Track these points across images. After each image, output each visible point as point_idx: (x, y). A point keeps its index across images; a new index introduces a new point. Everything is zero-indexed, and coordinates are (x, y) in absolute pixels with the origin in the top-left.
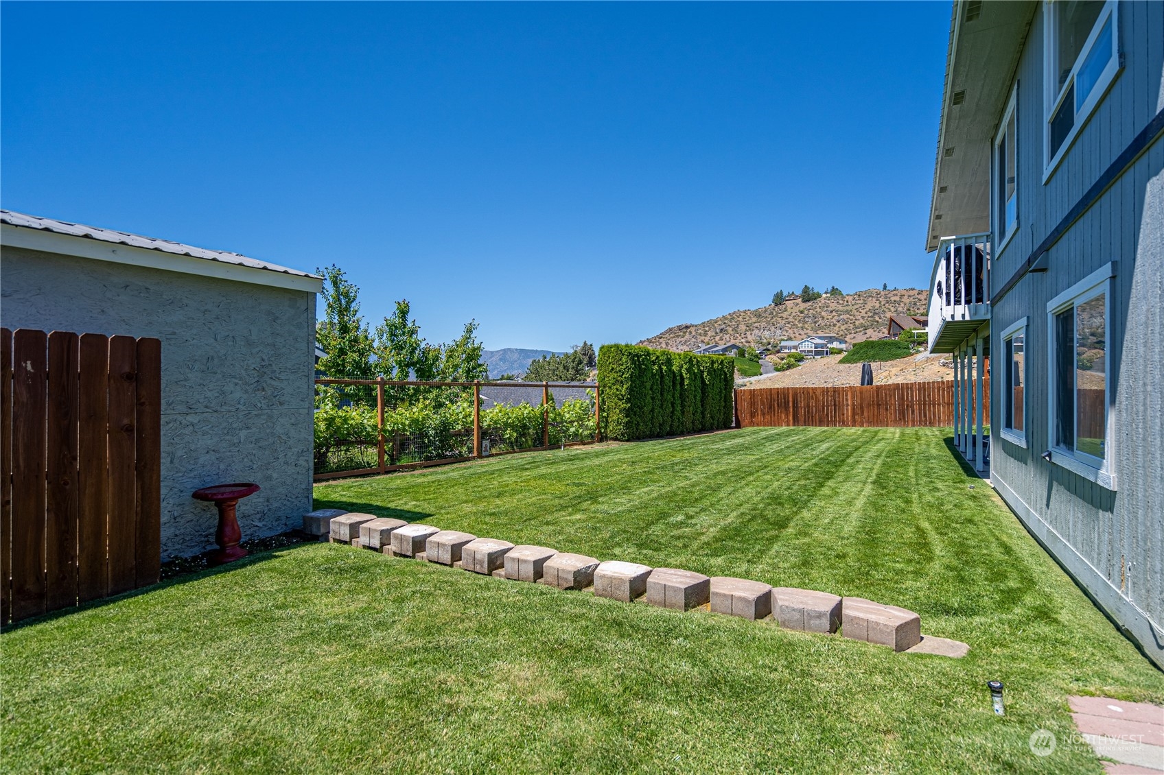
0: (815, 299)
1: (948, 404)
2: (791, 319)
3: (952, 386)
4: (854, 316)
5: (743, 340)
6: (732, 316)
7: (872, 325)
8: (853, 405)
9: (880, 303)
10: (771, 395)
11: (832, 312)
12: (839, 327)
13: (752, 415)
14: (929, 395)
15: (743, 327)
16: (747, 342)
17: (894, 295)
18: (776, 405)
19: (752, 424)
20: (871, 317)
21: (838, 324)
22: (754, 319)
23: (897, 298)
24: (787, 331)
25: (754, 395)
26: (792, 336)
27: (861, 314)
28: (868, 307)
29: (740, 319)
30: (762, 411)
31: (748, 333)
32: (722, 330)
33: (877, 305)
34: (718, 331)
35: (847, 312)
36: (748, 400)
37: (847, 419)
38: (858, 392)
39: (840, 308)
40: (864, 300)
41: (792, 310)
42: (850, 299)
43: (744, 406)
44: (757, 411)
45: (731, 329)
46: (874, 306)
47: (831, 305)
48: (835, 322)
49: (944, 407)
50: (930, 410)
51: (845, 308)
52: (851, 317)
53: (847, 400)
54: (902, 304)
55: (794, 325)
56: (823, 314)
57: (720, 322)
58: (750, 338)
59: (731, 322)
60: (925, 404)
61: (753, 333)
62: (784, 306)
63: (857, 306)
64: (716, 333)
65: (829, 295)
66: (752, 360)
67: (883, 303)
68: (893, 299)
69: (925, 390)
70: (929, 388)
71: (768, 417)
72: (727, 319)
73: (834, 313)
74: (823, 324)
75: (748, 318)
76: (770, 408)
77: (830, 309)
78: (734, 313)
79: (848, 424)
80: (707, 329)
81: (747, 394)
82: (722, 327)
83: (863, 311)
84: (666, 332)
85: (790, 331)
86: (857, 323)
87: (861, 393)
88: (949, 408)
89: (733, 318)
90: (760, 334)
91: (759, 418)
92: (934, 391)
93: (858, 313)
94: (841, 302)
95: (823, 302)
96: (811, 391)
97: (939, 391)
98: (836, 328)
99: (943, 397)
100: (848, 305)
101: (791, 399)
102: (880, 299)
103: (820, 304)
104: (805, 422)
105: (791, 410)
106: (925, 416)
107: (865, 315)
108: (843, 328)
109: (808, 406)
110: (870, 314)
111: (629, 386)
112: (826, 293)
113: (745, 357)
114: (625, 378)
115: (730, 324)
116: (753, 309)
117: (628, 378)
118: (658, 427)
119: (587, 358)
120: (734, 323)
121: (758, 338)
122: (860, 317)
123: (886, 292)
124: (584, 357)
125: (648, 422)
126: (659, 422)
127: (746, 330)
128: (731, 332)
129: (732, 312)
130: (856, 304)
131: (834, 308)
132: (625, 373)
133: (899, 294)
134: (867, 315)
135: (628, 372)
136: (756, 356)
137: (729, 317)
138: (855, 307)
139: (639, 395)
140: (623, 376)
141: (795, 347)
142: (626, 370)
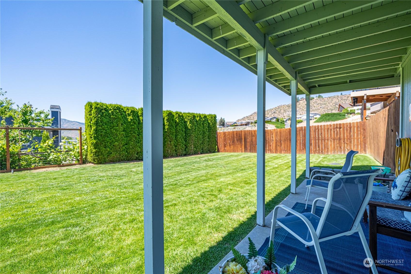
0: (312, 99)
1: (334, 140)
2: (301, 107)
3: (337, 127)
4: (327, 105)
5: (282, 116)
6: (279, 107)
7: (335, 109)
8: (276, 140)
9: (338, 100)
10: (233, 135)
11: (318, 104)
12: (321, 110)
13: (225, 146)
14: (322, 133)
15: (282, 111)
16: (284, 116)
17: (345, 97)
18: (236, 140)
19: (225, 151)
21: (321, 109)
22: (287, 108)
23: (346, 98)
24: (300, 112)
25: (225, 135)
26: (302, 114)
27: (330, 105)
28: (333, 102)
29: (282, 108)
30: (229, 143)
31: (284, 113)
32: (274, 112)
33: (337, 101)
34: (273, 113)
35: (325, 104)
36: (223, 138)
37: (273, 148)
38: (279, 132)
39: (322, 102)
40: (332, 99)
41: (302, 104)
42: (326, 99)
43: (220, 141)
44: (227, 144)
45: (278, 112)
46: (336, 102)
47: (318, 102)
48: (319, 108)
49: (331, 141)
50: (322, 144)
51: (324, 103)
52: (326, 106)
53: (272, 137)
54: (348, 100)
55: (303, 110)
56: (315, 105)
57: (274, 110)
58: (285, 115)
59: (278, 109)
60: (319, 140)
61: (286, 113)
62: (299, 103)
63: (329, 102)
64: (272, 113)
65: (317, 98)
66: (282, 123)
67: (340, 100)
68: (344, 98)
69: (318, 131)
70: (321, 129)
71: (232, 147)
72: (276, 108)
73: (319, 105)
74: (314, 109)
75: (285, 108)
76: (233, 142)
77: (317, 103)
78: (280, 106)
79: (273, 151)
80: (269, 112)
81: (222, 134)
82: (274, 111)
83: (331, 104)
84: (253, 114)
85: (301, 112)
86: (328, 108)
87: (280, 133)
88: (334, 142)
89: (279, 108)
90: (289, 113)
91: (227, 148)
92: (325, 131)
93: (329, 104)
94: (322, 100)
95: (315, 100)
96: (253, 133)
97: (328, 131)
98: (320, 110)
99: (331, 135)
100: (325, 101)
101: (243, 137)
102: (339, 99)
103: (314, 102)
104: (250, 150)
105: (243, 143)
106: (319, 147)
107: (332, 105)
108: (323, 110)
109: (252, 141)
110: (334, 105)
111: (95, 129)
112: (316, 97)
113: (279, 122)
114: (93, 123)
115: (278, 110)
116: (287, 104)
117: (94, 124)
118: (136, 154)
119: (222, 123)
120: (279, 110)
121: (288, 115)
122: (329, 106)
123: (341, 96)
124: (221, 123)
125: (122, 151)
126: (136, 151)
127: (284, 112)
128: (278, 113)
129: (279, 105)
130: (328, 101)
131: (319, 103)
132: (92, 120)
133: (347, 96)
134: (333, 105)
135: (94, 119)
136: (283, 121)
137: (278, 108)
138: (328, 102)
139: (109, 135)
140: (91, 122)
141: (301, 118)
142: (93, 118)
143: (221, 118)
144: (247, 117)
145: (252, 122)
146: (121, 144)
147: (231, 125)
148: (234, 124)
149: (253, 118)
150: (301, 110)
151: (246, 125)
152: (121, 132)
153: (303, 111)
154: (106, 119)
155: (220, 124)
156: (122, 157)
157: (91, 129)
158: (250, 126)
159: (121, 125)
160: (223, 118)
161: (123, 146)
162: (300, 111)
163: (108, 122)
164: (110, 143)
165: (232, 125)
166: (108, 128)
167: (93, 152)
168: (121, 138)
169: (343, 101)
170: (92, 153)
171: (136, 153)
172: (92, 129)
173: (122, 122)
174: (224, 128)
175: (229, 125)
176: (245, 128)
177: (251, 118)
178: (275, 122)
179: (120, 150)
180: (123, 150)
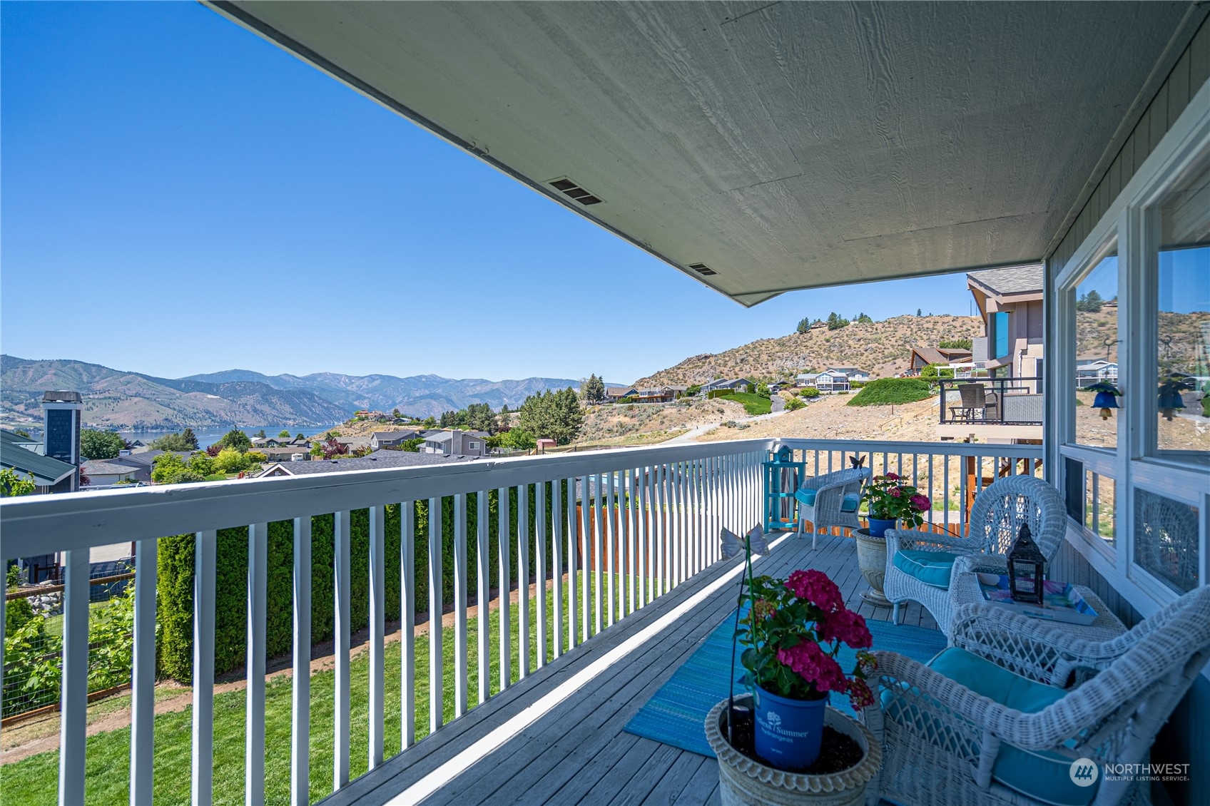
0: (842, 327)
2: (815, 348)
4: (883, 345)
5: (764, 371)
6: (754, 346)
7: (902, 354)
9: (911, 330)
11: (859, 340)
12: (867, 357)
15: (764, 357)
16: (768, 373)
17: (927, 322)
20: (902, 345)
21: (866, 354)
22: (777, 348)
23: (930, 326)
24: (811, 361)
27: (891, 343)
28: (899, 334)
29: (763, 348)
31: (770, 363)
32: (742, 360)
33: (909, 333)
34: (738, 361)
35: (876, 340)
39: (868, 336)
40: (895, 328)
41: (817, 339)
42: (880, 326)
45: (752, 359)
46: (905, 334)
47: (859, 332)
48: (863, 351)
51: (874, 336)
52: (880, 346)
54: (935, 332)
55: (819, 354)
56: (850, 342)
57: (741, 352)
58: (771, 369)
59: (753, 351)
61: (775, 363)
62: (809, 335)
63: (887, 334)
64: (737, 363)
65: (857, 322)
66: (762, 396)
67: (914, 331)
68: (926, 326)
72: (749, 348)
73: (862, 342)
74: (849, 353)
75: (771, 347)
77: (858, 337)
78: (757, 342)
80: (727, 359)
82: (743, 357)
83: (893, 340)
84: (685, 362)
85: (814, 361)
86: (886, 352)
89: (755, 347)
90: (782, 364)
93: (888, 342)
94: (870, 330)
95: (851, 330)
100: (877, 333)
102: (912, 326)
103: (847, 332)
107: (895, 344)
108: (871, 357)
110: (901, 343)
111: (188, 577)
112: (854, 320)
113: (755, 392)
114: (180, 561)
115: (751, 353)
116: (777, 337)
117: (186, 561)
118: (323, 625)
119: (594, 392)
120: (756, 353)
121: (780, 369)
122: (889, 346)
123: (919, 319)
124: (592, 391)
125: (279, 626)
126: (325, 615)
127: (768, 360)
128: (752, 363)
129: (755, 341)
130: (885, 332)
131: (862, 336)
132: (180, 551)
133: (932, 321)
134: (897, 344)
135: (185, 548)
136: (767, 392)
137: (751, 346)
138: (885, 335)
139: (237, 585)
140: (177, 557)
141: (813, 381)
142: (182, 545)
143: (593, 377)
144: (667, 372)
145: (680, 391)
146: (276, 605)
147: (620, 397)
148: (629, 394)
149: (684, 375)
150: (814, 355)
151: (664, 399)
152: (277, 568)
153: (819, 360)
154: (227, 537)
155: (590, 393)
156: (278, 643)
157: (177, 578)
158: (675, 404)
159: (278, 546)
160: (597, 377)
161: (281, 610)
162: (810, 358)
163: (234, 546)
164: (237, 612)
165: (625, 397)
166: (232, 565)
167: (180, 650)
168: (275, 588)
169: (922, 335)
170: (176, 650)
171: (324, 620)
172: (180, 578)
173: (280, 539)
174: (601, 407)
175: (615, 397)
176: (661, 408)
177: (678, 374)
178: (743, 394)
179: (273, 624)
180: (280, 623)
